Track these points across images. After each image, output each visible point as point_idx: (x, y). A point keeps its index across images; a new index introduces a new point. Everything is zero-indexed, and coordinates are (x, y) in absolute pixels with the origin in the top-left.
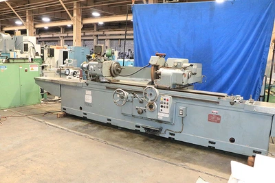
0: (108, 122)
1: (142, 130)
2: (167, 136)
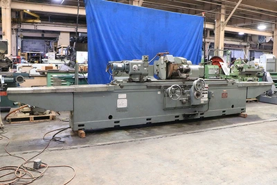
0: (148, 121)
1: (181, 118)
2: (199, 116)
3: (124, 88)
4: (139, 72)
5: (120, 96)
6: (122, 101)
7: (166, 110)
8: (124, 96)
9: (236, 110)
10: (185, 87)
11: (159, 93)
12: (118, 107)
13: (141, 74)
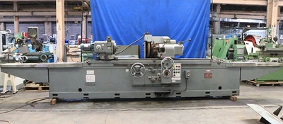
3: (92, 65)
4: (103, 51)
5: (88, 72)
6: (90, 77)
7: (135, 86)
8: (92, 72)
9: (224, 92)
10: (155, 66)
11: (127, 70)
12: (87, 81)
13: (105, 53)
